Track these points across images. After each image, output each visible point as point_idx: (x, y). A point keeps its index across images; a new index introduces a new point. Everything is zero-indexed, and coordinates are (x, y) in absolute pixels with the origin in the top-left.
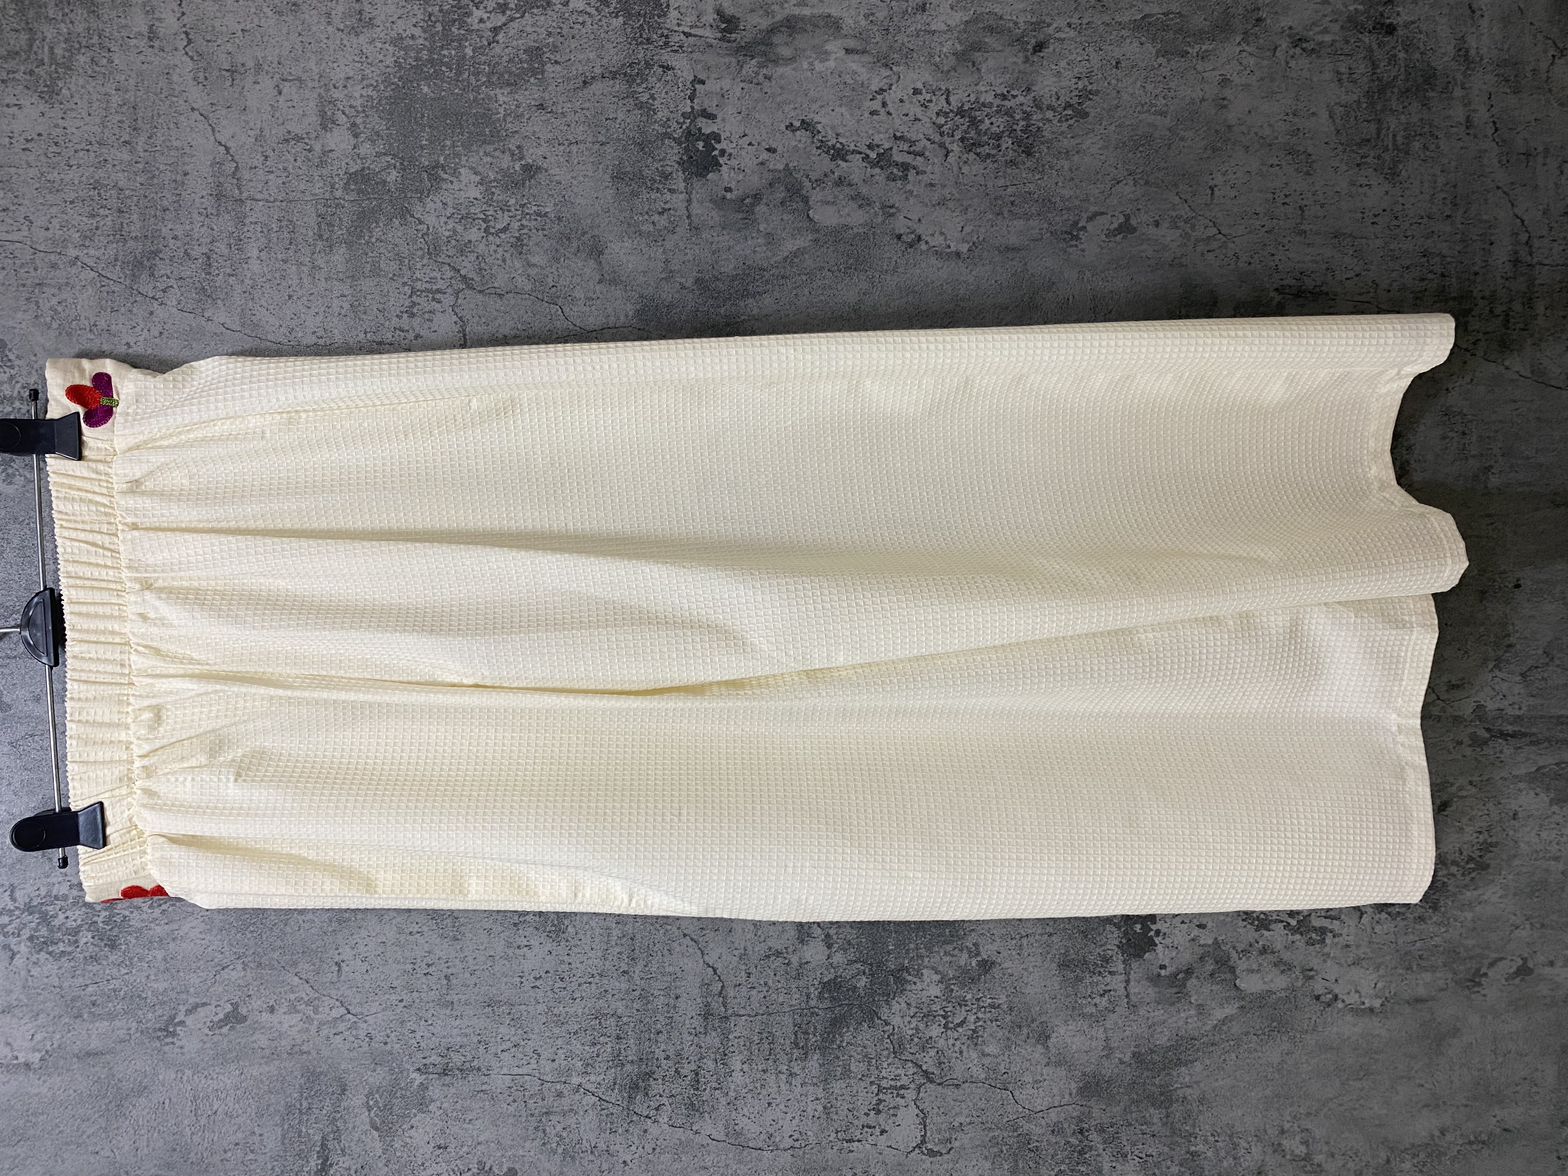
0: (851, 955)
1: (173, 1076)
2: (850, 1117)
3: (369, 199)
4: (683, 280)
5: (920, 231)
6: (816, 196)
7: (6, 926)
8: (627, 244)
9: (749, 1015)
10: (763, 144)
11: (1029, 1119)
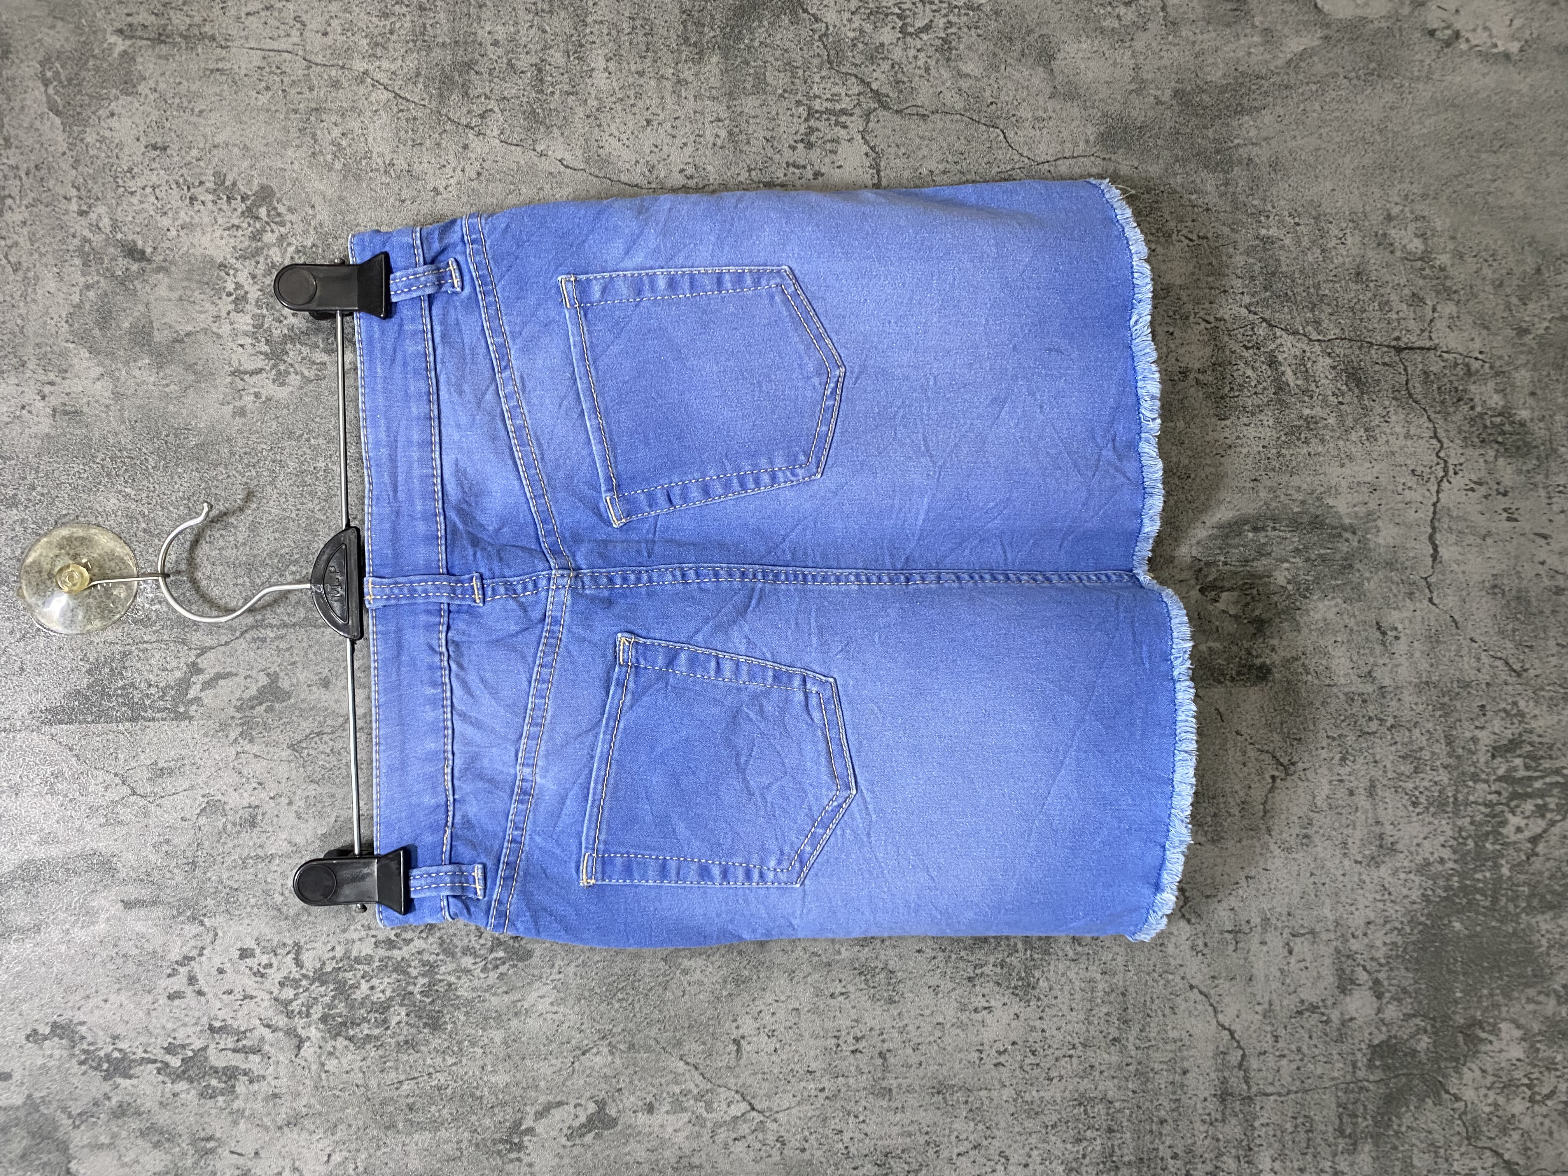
0: (1408, 1006)
4: (1159, 93)
5: (1458, 26)
7: (291, 1001)
8: (1084, 46)
9: (1279, 1094)
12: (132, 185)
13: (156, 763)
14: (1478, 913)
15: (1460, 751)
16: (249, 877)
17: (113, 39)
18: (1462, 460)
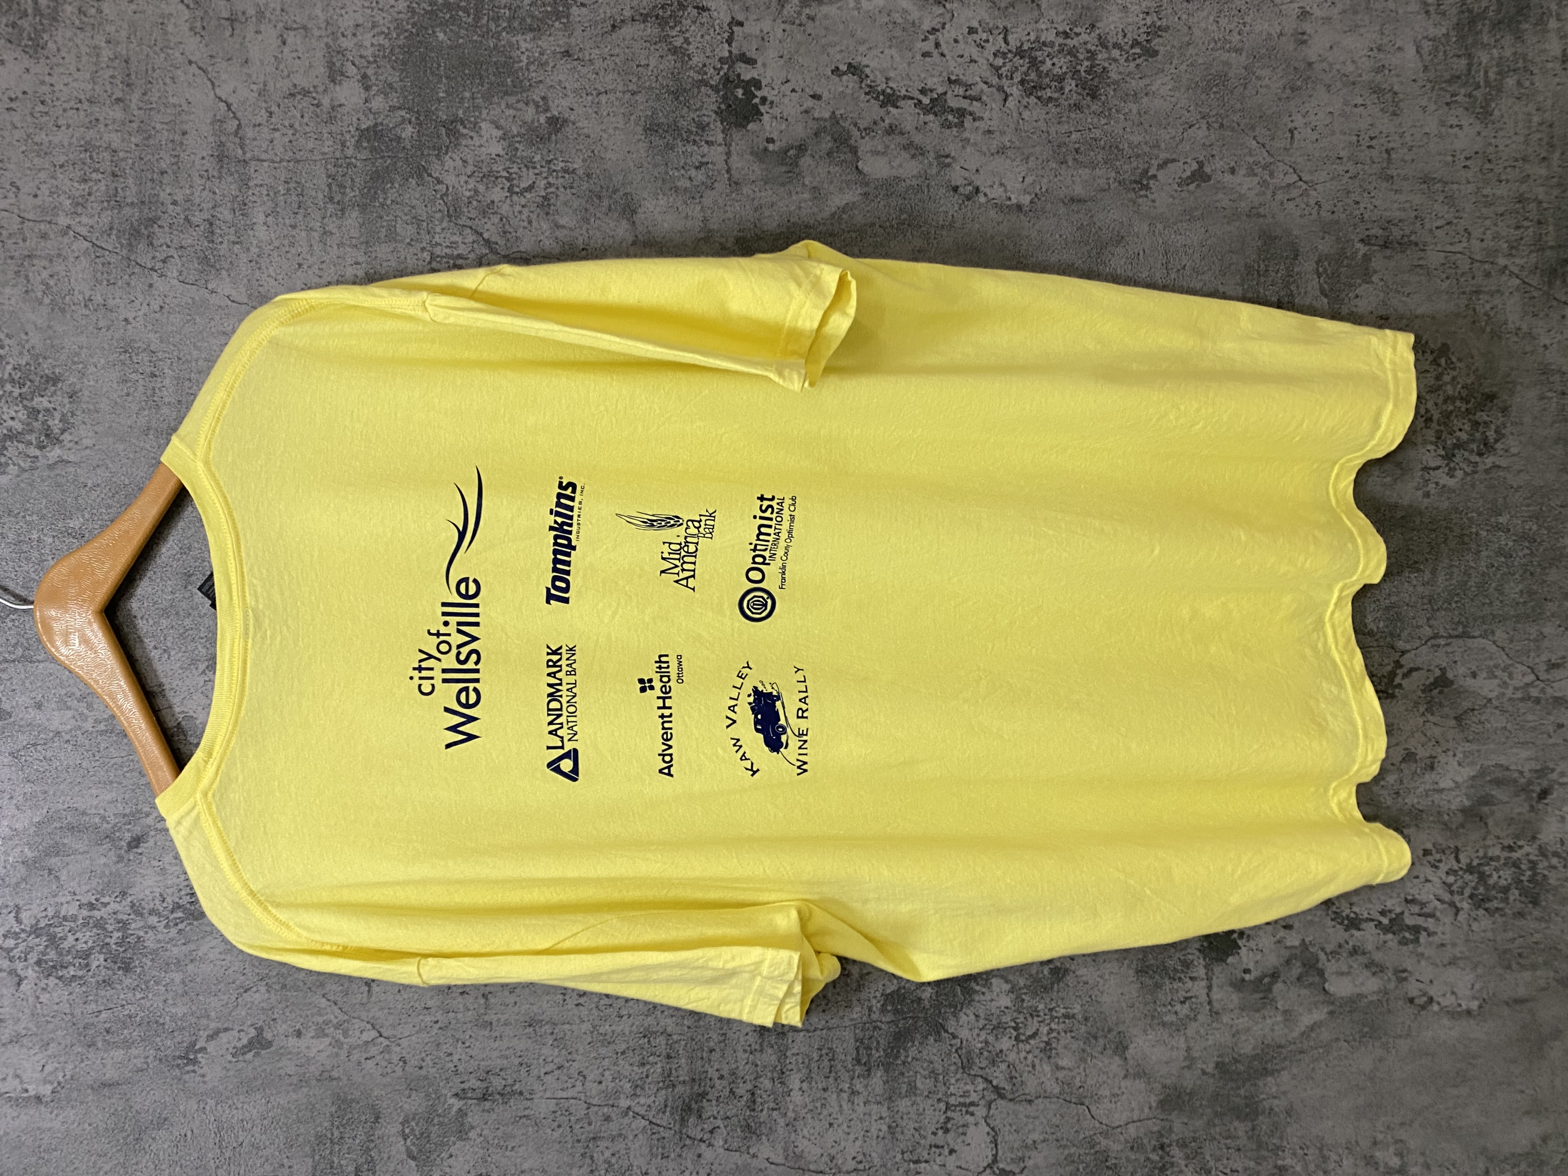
1: (195, 1107)
2: (917, 1135)
3: (383, 157)
6: (865, 146)
10: (807, 90)
11: (1105, 1135)
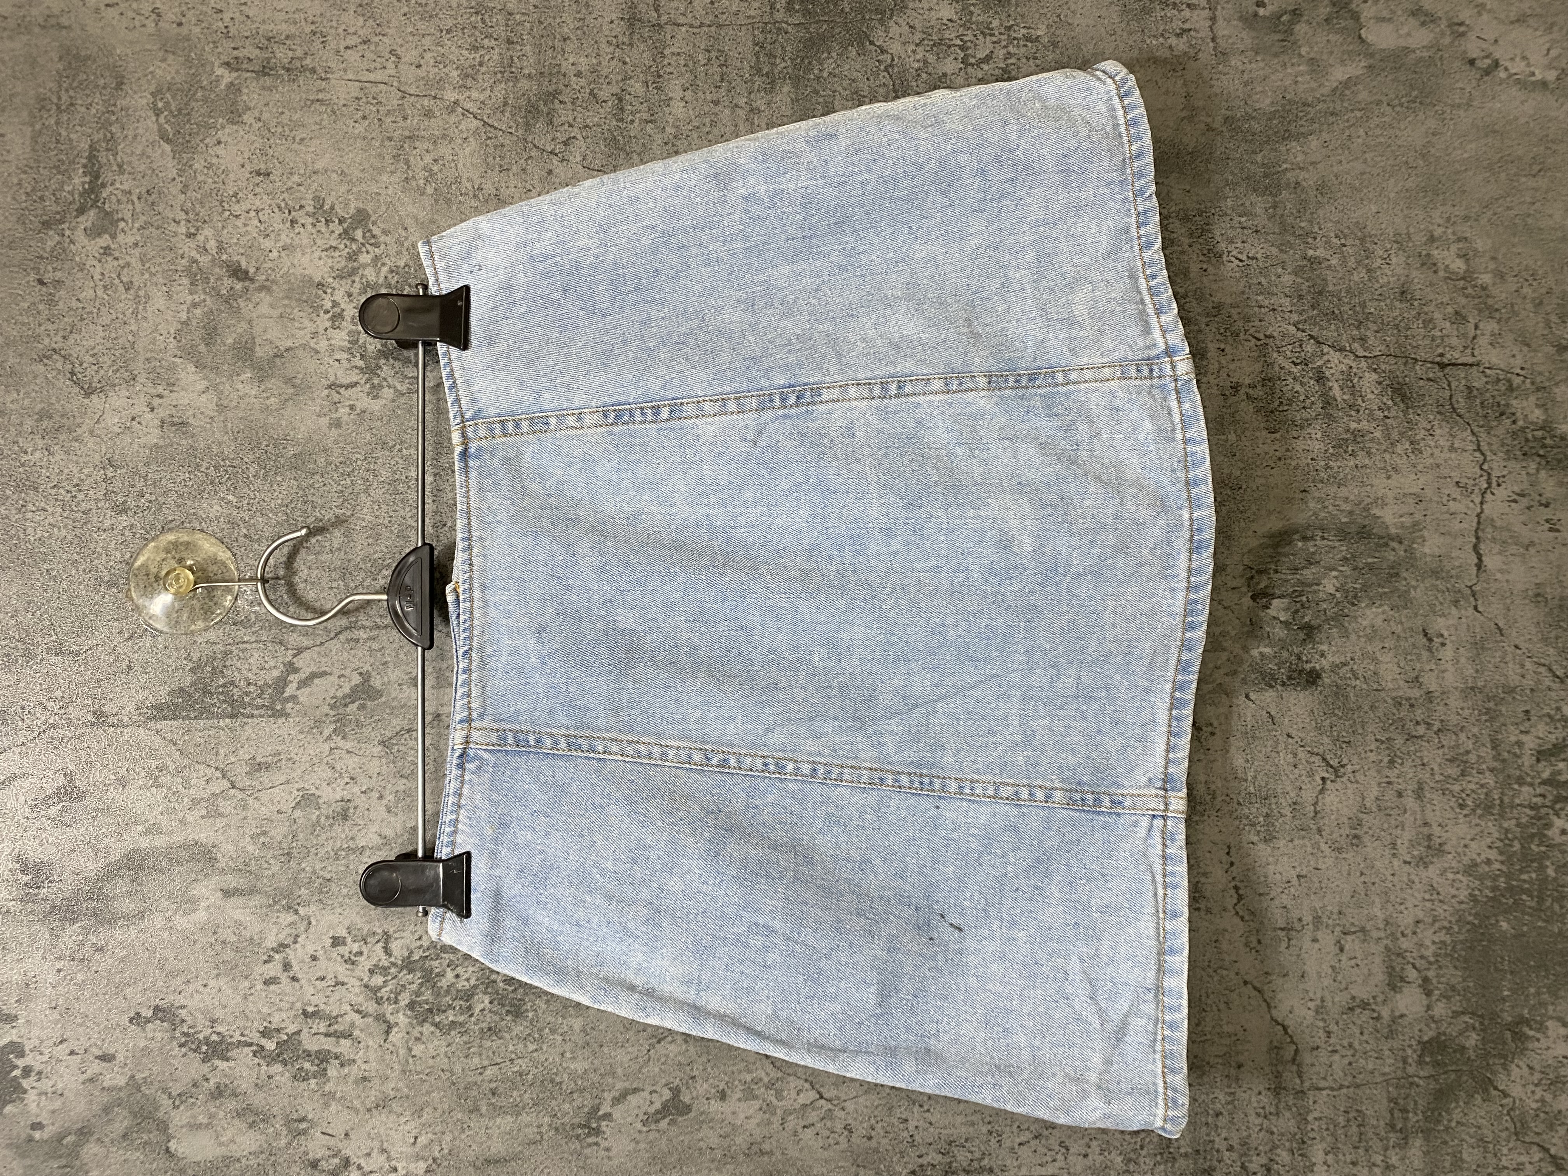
0: (1457, 1004)
4: (1209, 120)
5: (1497, 55)
9: (1332, 1089)
12: (237, 209)
13: (254, 758)
14: (1524, 913)
15: (1506, 754)
16: (342, 868)
17: (219, 71)
18: (1505, 473)
